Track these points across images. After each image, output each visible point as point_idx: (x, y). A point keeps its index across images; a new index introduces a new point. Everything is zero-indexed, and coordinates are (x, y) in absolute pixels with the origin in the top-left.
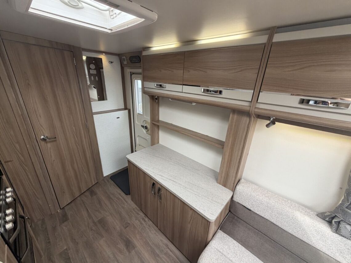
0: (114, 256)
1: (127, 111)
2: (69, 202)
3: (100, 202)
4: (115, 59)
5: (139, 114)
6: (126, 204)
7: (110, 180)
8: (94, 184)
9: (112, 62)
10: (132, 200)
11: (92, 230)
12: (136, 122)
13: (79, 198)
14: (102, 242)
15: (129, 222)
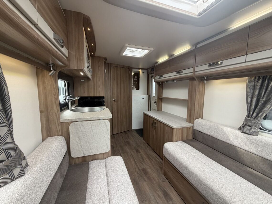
0: (130, 152)
1: (148, 96)
2: (116, 133)
3: (128, 136)
4: (145, 71)
5: (153, 96)
6: (140, 140)
7: (135, 131)
8: (127, 130)
9: (144, 73)
10: (144, 139)
11: (123, 143)
12: (152, 101)
13: (120, 133)
14: (126, 147)
15: (140, 145)
